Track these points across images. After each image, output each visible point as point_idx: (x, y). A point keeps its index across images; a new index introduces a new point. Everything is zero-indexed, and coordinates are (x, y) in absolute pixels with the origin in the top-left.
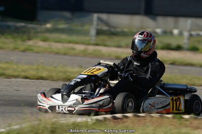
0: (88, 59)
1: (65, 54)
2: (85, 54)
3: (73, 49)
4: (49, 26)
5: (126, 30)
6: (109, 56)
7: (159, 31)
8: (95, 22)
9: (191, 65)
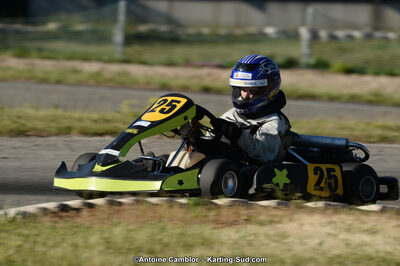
0: (102, 91)
1: (58, 82)
2: (98, 80)
3: (76, 71)
4: (52, 26)
5: (206, 31)
6: (148, 83)
7: (270, 30)
8: (122, 17)
9: (311, 97)
